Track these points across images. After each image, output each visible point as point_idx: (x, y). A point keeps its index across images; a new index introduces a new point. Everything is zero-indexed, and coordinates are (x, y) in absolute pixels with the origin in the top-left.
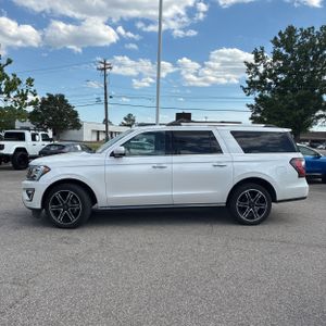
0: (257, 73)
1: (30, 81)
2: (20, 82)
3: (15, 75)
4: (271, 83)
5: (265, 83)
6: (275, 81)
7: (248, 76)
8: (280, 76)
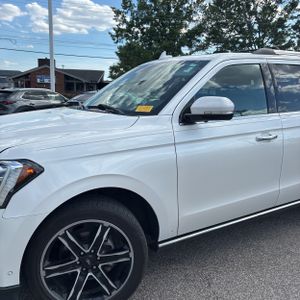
0: (125, 21)
4: (137, 32)
5: (132, 32)
6: (142, 30)
7: (115, 23)
8: (145, 26)
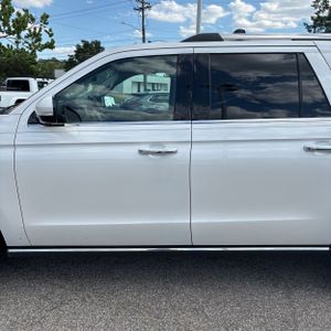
1: (45, 18)
2: (33, 20)
3: (26, 11)
